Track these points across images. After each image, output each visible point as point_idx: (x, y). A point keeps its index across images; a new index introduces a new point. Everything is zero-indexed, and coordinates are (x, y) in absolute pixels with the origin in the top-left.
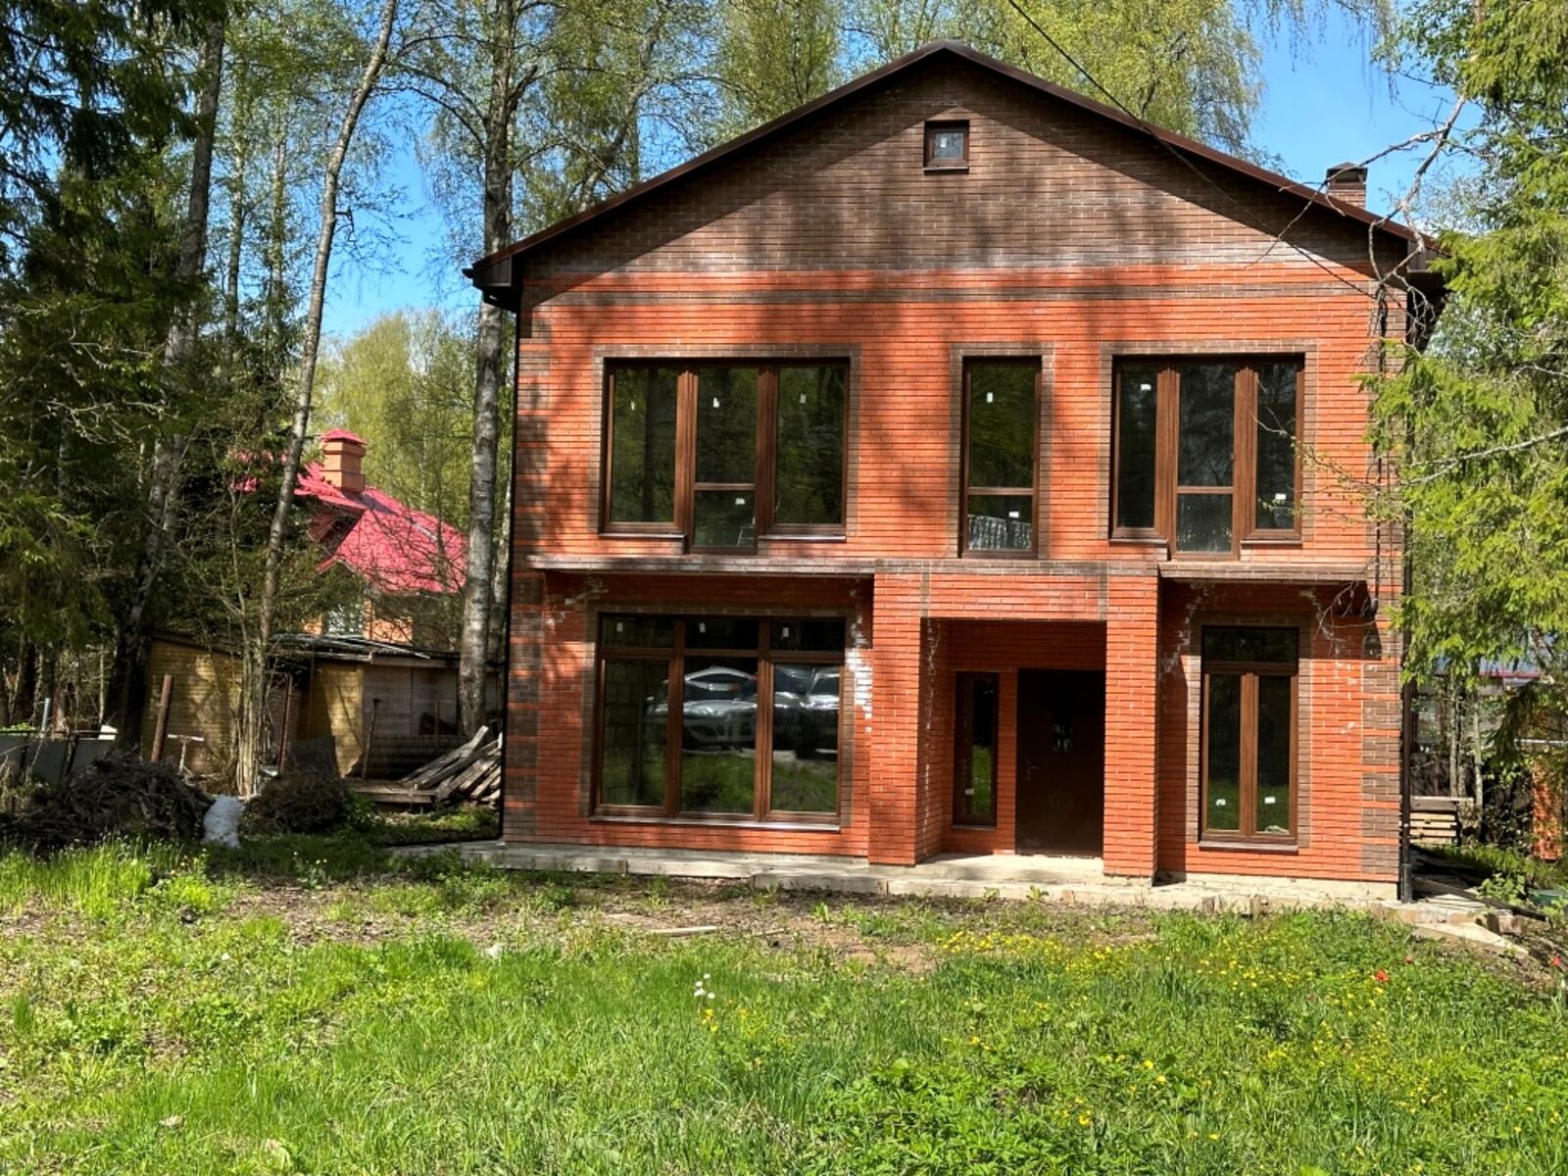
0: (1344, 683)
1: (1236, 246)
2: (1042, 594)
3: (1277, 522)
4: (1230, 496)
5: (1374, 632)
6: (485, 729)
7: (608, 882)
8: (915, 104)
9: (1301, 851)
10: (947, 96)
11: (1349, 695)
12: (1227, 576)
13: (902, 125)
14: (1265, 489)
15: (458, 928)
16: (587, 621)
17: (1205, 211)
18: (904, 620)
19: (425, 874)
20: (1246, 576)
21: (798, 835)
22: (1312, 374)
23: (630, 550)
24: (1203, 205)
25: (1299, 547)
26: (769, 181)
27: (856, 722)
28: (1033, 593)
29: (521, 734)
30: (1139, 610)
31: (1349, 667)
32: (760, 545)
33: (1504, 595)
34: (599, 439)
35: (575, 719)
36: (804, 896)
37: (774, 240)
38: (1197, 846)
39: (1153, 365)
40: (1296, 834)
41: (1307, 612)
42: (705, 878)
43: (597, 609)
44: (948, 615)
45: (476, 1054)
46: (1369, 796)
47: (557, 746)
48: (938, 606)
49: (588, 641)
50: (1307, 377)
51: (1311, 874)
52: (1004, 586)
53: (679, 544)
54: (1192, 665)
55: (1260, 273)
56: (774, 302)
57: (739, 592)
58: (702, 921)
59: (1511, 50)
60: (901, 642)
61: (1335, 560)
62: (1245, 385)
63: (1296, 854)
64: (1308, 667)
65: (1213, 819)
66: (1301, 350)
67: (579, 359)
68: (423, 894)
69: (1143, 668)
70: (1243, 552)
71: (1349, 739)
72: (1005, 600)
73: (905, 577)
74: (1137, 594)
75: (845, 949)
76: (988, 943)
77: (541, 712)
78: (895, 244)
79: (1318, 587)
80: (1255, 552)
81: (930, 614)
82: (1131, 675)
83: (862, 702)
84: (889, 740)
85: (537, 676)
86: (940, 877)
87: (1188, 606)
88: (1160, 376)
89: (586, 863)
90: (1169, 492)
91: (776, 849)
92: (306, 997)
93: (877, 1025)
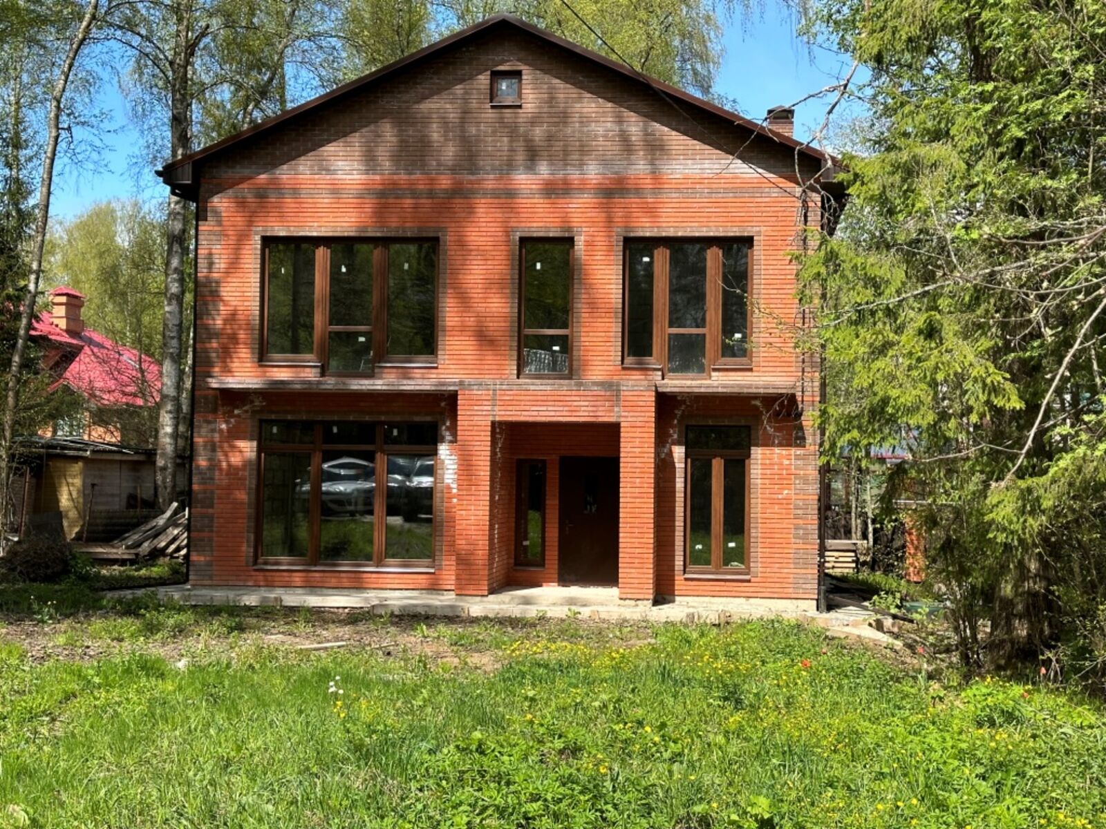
0: (781, 464)
1: (707, 161)
2: (576, 403)
3: (736, 352)
4: (704, 335)
5: (801, 428)
6: (175, 504)
7: (268, 613)
8: (483, 58)
9: (753, 580)
10: (506, 53)
11: (784, 472)
12: (703, 390)
13: (474, 73)
14: (728, 330)
15: (154, 649)
16: (250, 425)
17: (685, 137)
18: (479, 423)
19: (131, 610)
20: (715, 390)
21: (406, 576)
22: (758, 252)
23: (283, 375)
24: (685, 133)
25: (751, 370)
26: (381, 110)
27: (446, 495)
28: (570, 403)
29: (202, 507)
30: (643, 414)
31: (784, 452)
32: (376, 370)
33: (885, 401)
34: (258, 294)
35: (242, 496)
36: (409, 619)
37: (383, 154)
38: (682, 578)
39: (651, 244)
40: (749, 568)
41: (756, 414)
42: (338, 608)
43: (258, 417)
44: (510, 419)
45: (167, 739)
46: (798, 541)
47: (229, 515)
48: (503, 413)
49: (251, 439)
50: (755, 253)
51: (759, 595)
52: (550, 398)
53: (318, 370)
54: (679, 452)
55: (723, 181)
56: (385, 197)
57: (362, 404)
58: (335, 639)
59: (888, 31)
60: (477, 438)
61: (775, 379)
62: (714, 257)
63: (749, 581)
64: (758, 454)
65: (694, 559)
66: (751, 234)
67: (242, 237)
68: (129, 625)
69: (646, 455)
70: (713, 374)
71: (785, 501)
72: (550, 408)
73: (480, 392)
74: (641, 404)
75: (438, 655)
76: (539, 648)
77: (217, 492)
78: (470, 159)
79: (763, 397)
80: (721, 374)
81: (497, 419)
82: (637, 460)
83: (450, 481)
84: (469, 507)
85: (213, 465)
86: (506, 603)
87: (676, 412)
88: (656, 252)
89: (251, 600)
90: (662, 331)
91: (389, 586)
92: (39, 702)
93: (460, 708)
